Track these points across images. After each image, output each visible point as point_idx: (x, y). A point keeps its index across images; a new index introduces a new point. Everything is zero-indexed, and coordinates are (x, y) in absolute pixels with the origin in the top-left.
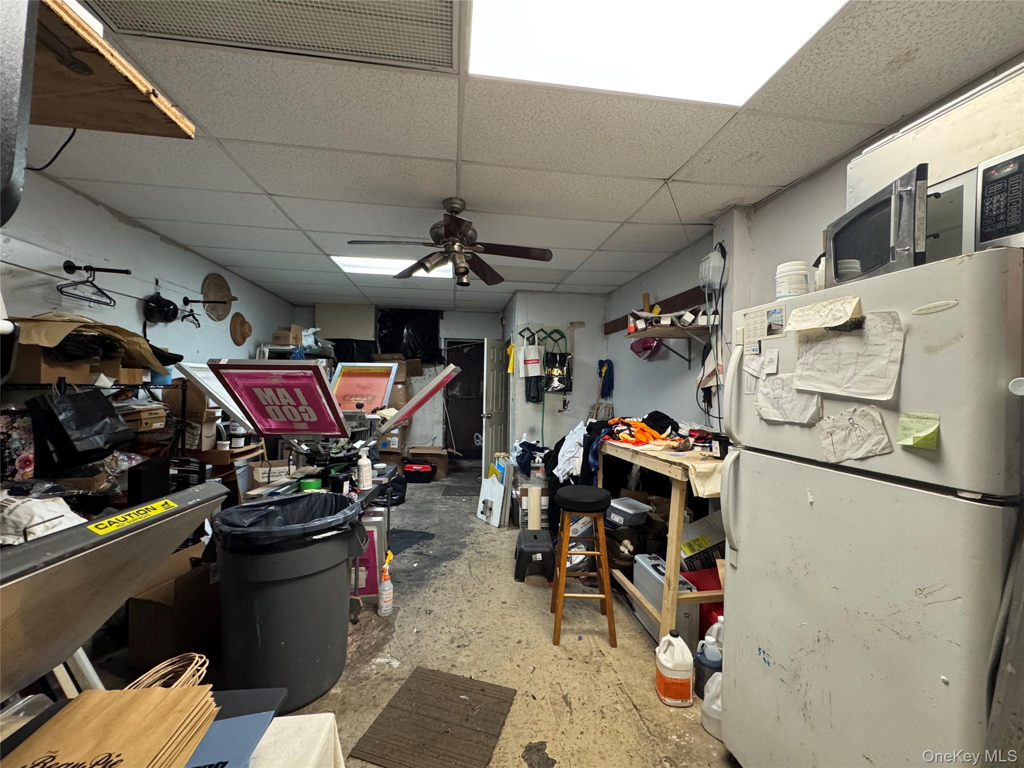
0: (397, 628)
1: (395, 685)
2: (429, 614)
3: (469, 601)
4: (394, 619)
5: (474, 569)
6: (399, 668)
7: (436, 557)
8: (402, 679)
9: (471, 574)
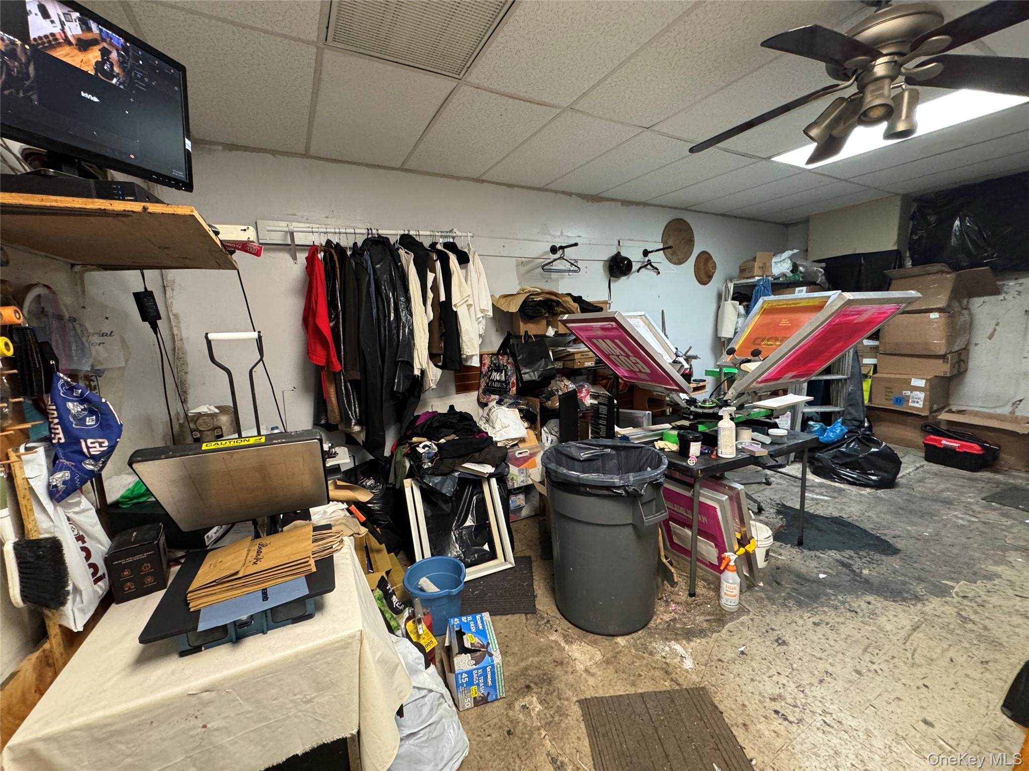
0: (724, 631)
1: (666, 683)
2: (779, 644)
3: (858, 672)
4: (732, 620)
5: (921, 635)
6: (687, 671)
7: (867, 581)
8: (678, 684)
9: (906, 639)
